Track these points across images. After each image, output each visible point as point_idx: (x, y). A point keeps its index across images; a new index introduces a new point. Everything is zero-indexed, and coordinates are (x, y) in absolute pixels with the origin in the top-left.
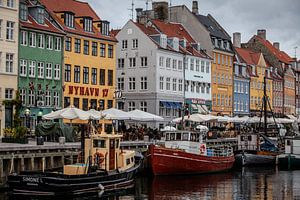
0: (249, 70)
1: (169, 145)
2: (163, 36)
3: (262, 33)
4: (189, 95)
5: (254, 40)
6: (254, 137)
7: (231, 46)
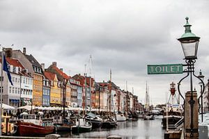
0: (50, 83)
1: (26, 121)
2: (12, 66)
3: (55, 64)
4: (23, 96)
5: (51, 67)
6: (61, 117)
7: (42, 71)
